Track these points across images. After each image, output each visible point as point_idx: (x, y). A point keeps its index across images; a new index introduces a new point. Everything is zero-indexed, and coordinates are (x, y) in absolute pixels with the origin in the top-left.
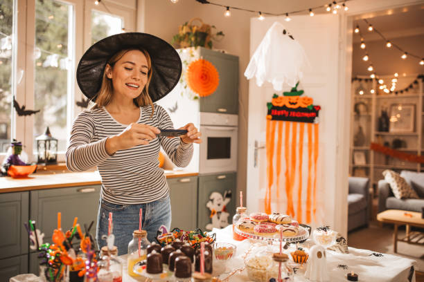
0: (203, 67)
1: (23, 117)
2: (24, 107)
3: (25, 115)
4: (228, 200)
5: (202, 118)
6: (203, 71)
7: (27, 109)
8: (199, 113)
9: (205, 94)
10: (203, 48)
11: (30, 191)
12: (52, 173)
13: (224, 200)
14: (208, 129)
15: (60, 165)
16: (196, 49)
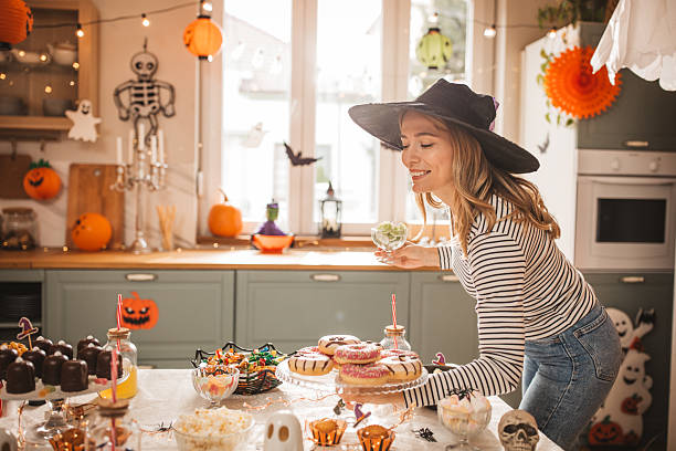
0: (583, 61)
1: (299, 167)
2: (300, 154)
3: (302, 164)
4: (644, 328)
5: (581, 161)
6: (582, 67)
7: (304, 156)
8: (577, 151)
9: (586, 113)
10: (585, 23)
11: (235, 270)
12: (327, 251)
13: (635, 327)
14: (594, 182)
15: (345, 239)
16: (574, 27)
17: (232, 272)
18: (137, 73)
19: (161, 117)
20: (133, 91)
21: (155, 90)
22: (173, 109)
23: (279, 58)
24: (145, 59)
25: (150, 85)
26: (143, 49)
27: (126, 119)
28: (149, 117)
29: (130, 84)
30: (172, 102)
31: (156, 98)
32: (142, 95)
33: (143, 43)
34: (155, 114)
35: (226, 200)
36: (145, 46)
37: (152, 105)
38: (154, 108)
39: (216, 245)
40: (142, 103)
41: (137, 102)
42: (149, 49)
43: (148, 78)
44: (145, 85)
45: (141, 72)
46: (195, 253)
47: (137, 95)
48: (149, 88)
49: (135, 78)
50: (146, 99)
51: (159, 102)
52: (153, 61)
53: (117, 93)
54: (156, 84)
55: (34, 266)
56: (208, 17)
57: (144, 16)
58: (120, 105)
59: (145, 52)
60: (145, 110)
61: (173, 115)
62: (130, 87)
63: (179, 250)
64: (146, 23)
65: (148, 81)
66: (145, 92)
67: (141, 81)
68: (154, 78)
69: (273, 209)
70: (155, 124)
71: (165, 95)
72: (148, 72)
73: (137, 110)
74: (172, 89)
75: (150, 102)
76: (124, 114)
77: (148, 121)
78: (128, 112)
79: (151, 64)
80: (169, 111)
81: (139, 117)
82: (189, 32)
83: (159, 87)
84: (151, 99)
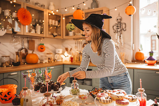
11: (134, 69)
17: (133, 70)
18: (117, 21)
19: (123, 31)
20: (117, 26)
21: (121, 25)
22: (126, 29)
23: (155, 12)
24: (119, 18)
25: (120, 24)
26: (118, 16)
27: (115, 32)
28: (120, 31)
29: (116, 24)
30: (125, 27)
31: (121, 27)
32: (118, 27)
33: (118, 14)
34: (121, 31)
35: (140, 51)
36: (119, 15)
37: (121, 28)
38: (121, 29)
39: (136, 62)
40: (118, 28)
41: (117, 28)
42: (120, 15)
43: (119, 22)
44: (119, 24)
45: (118, 21)
46: (130, 64)
47: (117, 27)
48: (120, 25)
49: (117, 23)
50: (119, 27)
51: (122, 28)
52: (121, 18)
53: (113, 27)
54: (122, 23)
55: (91, 65)
56: (131, 5)
57: (115, 8)
58: (114, 29)
59: (119, 16)
60: (119, 30)
61: (126, 30)
62: (116, 25)
63: (127, 63)
64: (116, 9)
65: (120, 23)
66: (119, 26)
67: (118, 23)
68: (121, 22)
69: (151, 53)
70: (121, 33)
71: (124, 26)
72: (120, 21)
73: (117, 30)
74: (125, 24)
75: (120, 28)
76: (114, 32)
77: (119, 32)
78: (115, 31)
79: (120, 19)
80: (125, 29)
81: (118, 31)
82: (126, 10)
83: (122, 24)
84: (120, 27)
